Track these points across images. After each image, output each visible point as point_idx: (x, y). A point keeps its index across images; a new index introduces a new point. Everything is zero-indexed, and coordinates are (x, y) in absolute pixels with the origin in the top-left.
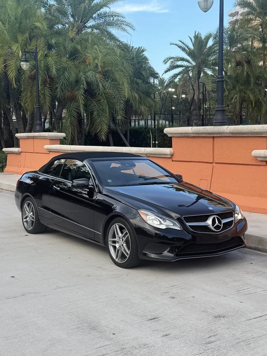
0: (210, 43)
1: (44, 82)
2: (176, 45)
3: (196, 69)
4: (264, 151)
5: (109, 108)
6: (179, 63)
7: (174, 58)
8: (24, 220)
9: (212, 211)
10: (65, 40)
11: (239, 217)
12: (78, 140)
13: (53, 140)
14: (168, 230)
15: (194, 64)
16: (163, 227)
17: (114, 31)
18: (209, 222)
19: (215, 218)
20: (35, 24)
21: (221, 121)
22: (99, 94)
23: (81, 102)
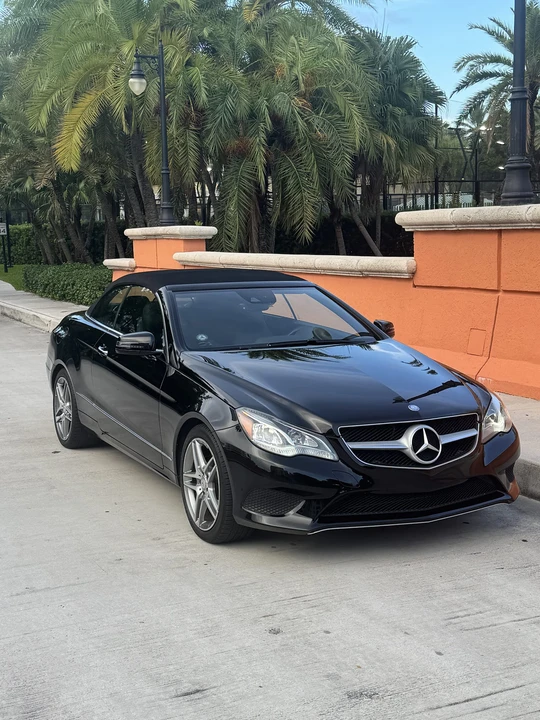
2: (482, 28)
5: (319, 172)
6: (489, 68)
7: (479, 57)
8: (58, 418)
9: (415, 415)
12: (259, 240)
13: (191, 242)
16: (290, 451)
19: (421, 430)
21: (519, 194)
23: (260, 160)
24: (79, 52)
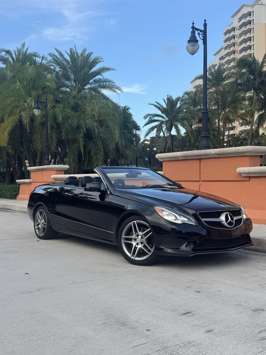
0: (178, 105)
1: (52, 127)
2: (153, 105)
3: (169, 123)
4: (248, 168)
5: (104, 148)
6: (156, 118)
7: (152, 115)
8: (36, 227)
9: (223, 208)
10: (69, 97)
11: (245, 217)
13: (59, 171)
15: (167, 119)
17: (105, 92)
18: (223, 218)
19: (227, 214)
20: (46, 83)
21: (206, 146)
22: (95, 137)
23: (81, 142)
24: (9, 101)
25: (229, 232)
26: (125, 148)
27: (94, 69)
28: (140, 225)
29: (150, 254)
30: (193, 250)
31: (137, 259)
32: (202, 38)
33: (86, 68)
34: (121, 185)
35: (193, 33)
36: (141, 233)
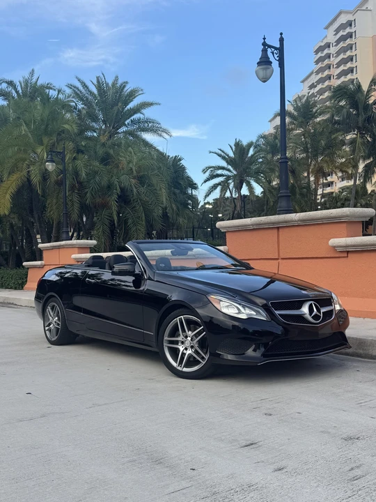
0: (251, 152)
1: (72, 188)
2: (216, 153)
3: (238, 178)
4: (344, 239)
5: (145, 215)
6: (220, 172)
7: (214, 167)
8: (47, 328)
9: (307, 296)
10: (96, 145)
11: (338, 307)
13: (82, 249)
14: (250, 320)
15: (235, 173)
16: (243, 316)
17: (148, 137)
18: (305, 309)
19: (311, 304)
20: (64, 126)
21: (286, 209)
22: (133, 200)
23: (114, 208)
24: (10, 152)
25: (314, 330)
26: (178, 214)
27: (131, 105)
28: (189, 322)
29: (204, 363)
30: (264, 355)
31: (185, 370)
32: (277, 59)
33: (120, 104)
34: (163, 265)
35: (265, 51)
36: (190, 332)
